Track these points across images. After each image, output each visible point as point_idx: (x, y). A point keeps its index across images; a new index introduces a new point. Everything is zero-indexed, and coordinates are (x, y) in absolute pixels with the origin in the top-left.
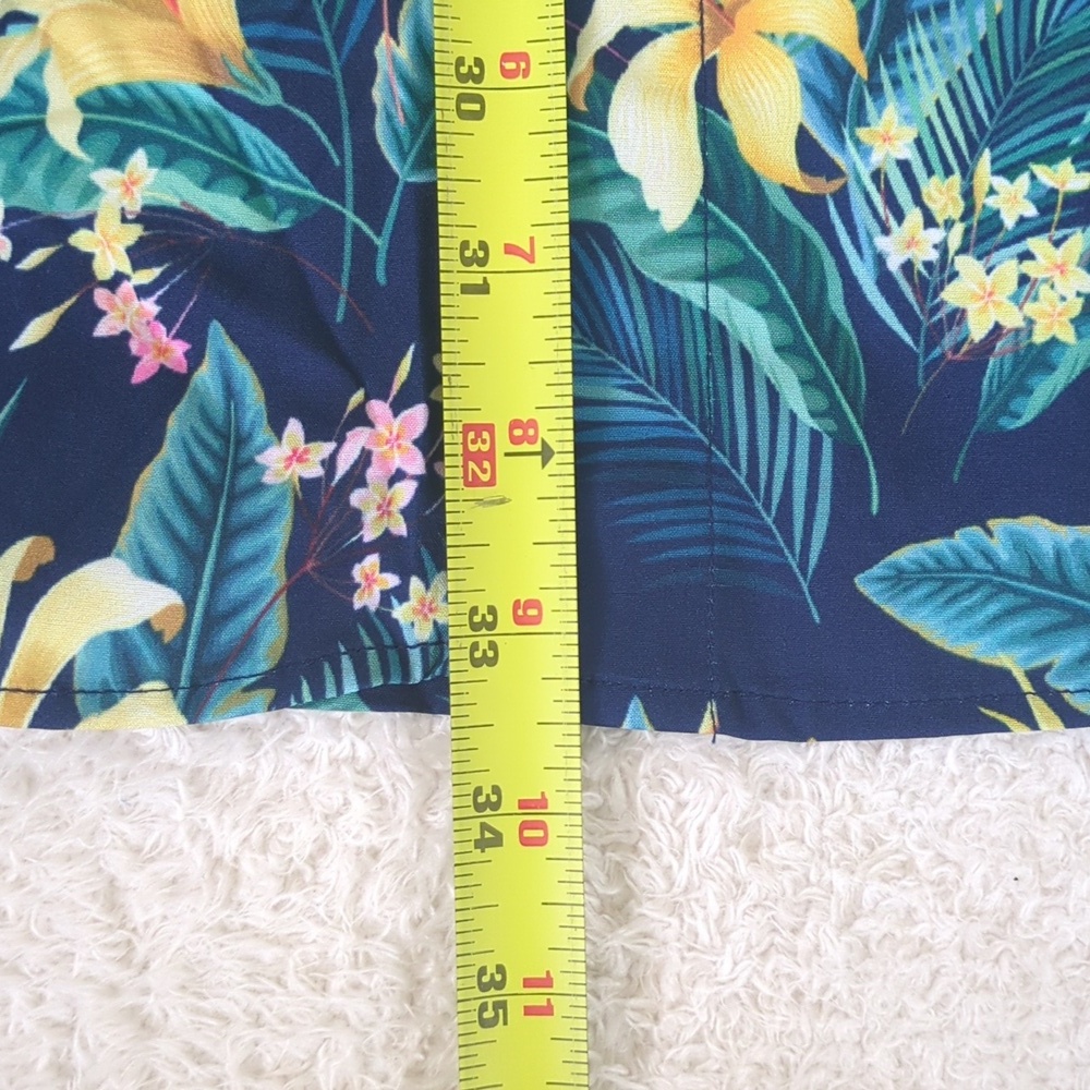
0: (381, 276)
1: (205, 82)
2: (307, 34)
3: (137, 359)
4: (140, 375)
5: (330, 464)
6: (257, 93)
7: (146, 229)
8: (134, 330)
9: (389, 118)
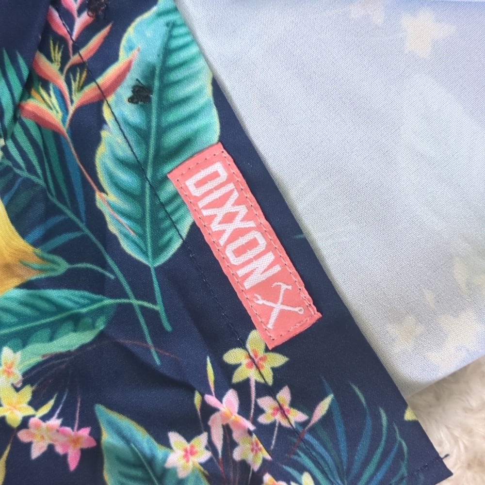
0: (168, 327)
1: (17, 284)
2: (58, 219)
3: (65, 456)
4: (73, 463)
5: (211, 446)
6: (53, 270)
7: (32, 385)
8: (53, 440)
9: (126, 236)
